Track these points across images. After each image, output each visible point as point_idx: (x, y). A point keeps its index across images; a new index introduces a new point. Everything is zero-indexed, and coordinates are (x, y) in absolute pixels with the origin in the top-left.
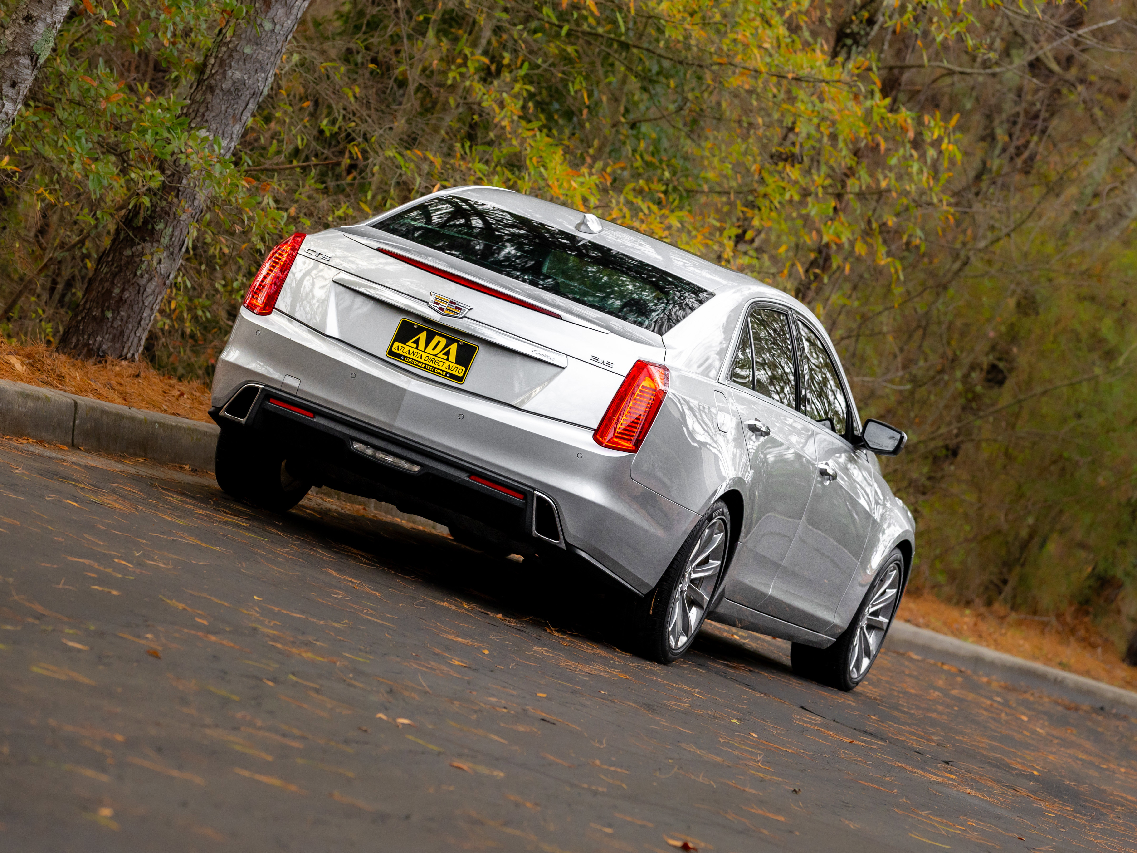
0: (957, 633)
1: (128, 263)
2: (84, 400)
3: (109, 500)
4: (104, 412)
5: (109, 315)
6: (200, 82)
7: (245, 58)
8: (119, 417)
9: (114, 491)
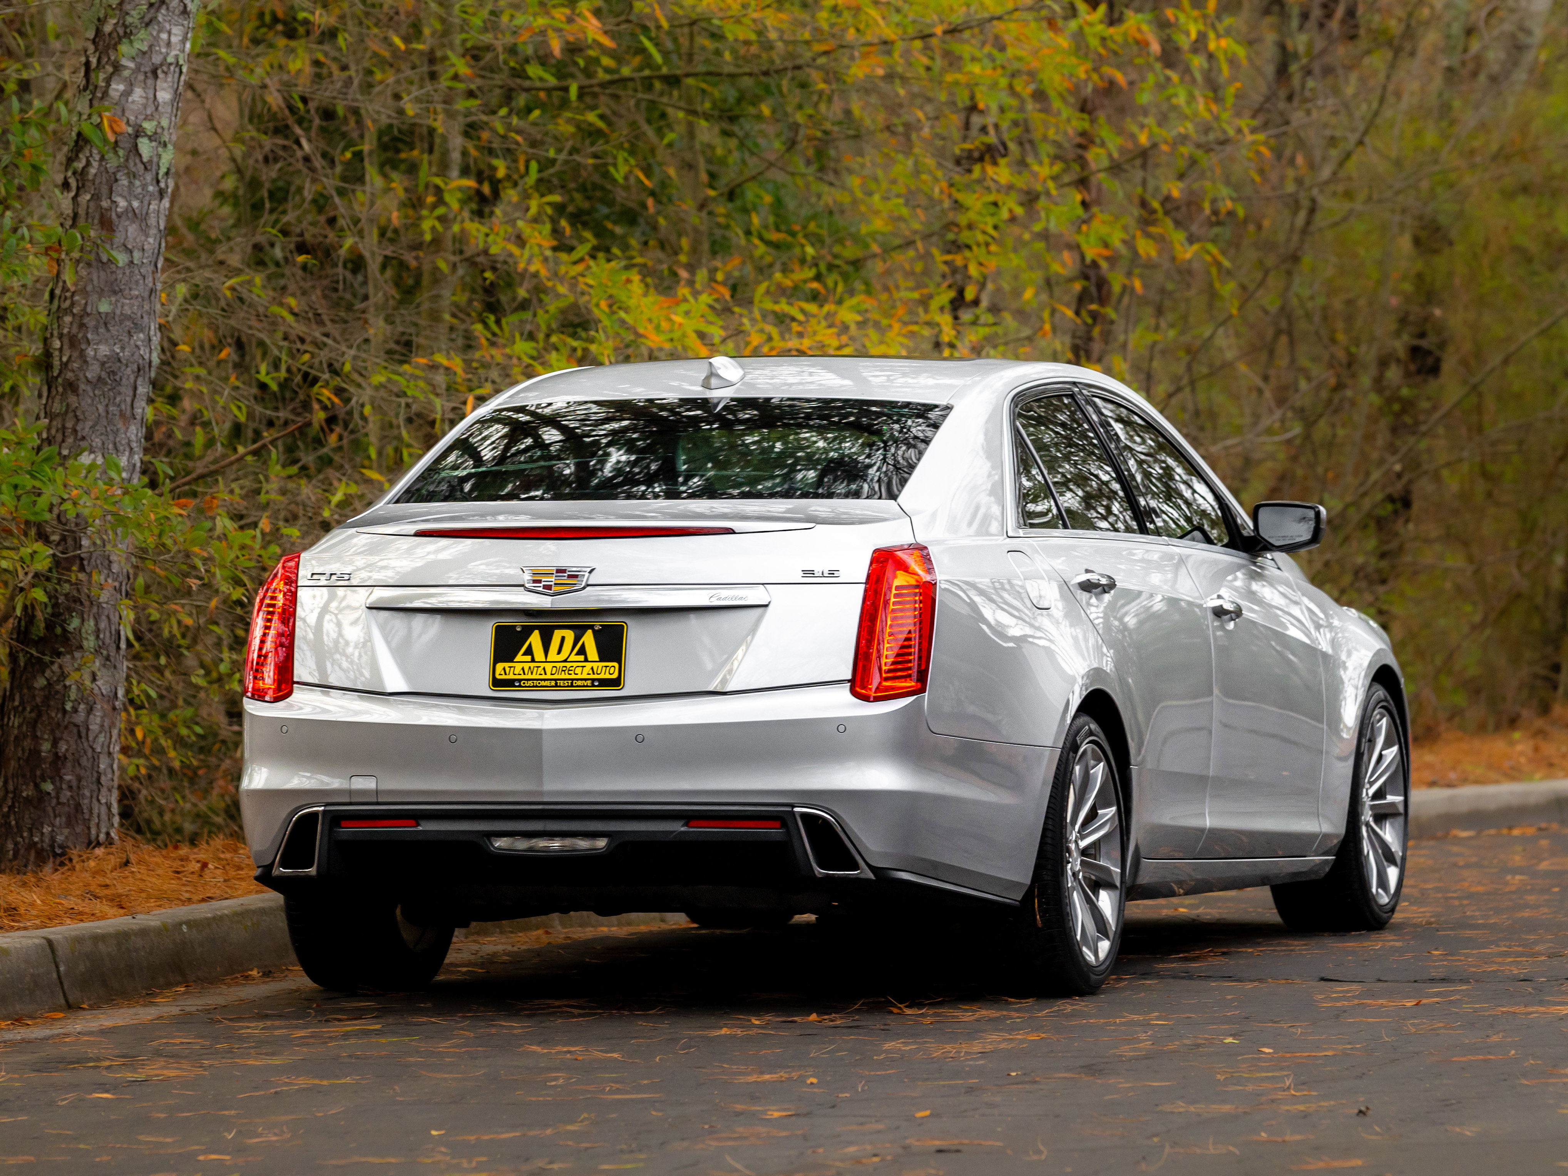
0: (1513, 774)
1: (47, 698)
2: (60, 932)
3: (156, 1070)
4: (97, 938)
5: (48, 787)
6: (50, 383)
7: (106, 321)
8: (123, 936)
9: (158, 1053)
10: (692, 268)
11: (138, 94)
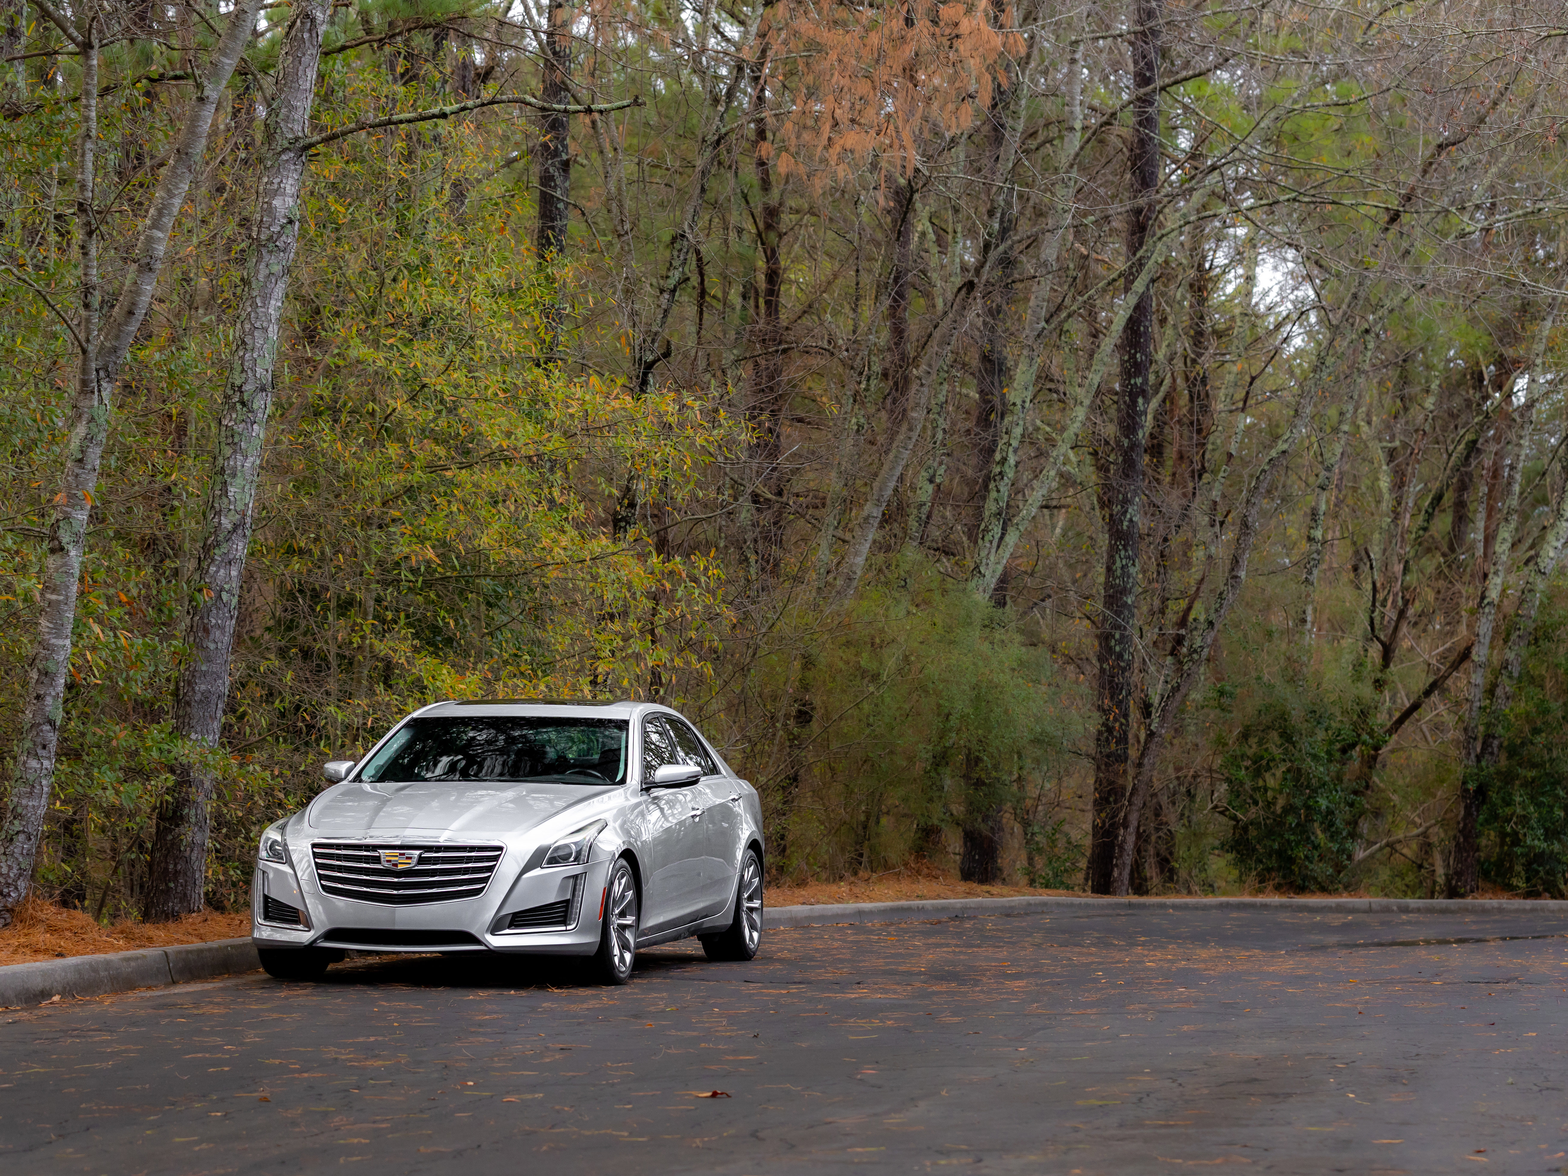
0: (840, 900)
1: (173, 844)
2: (170, 949)
3: (208, 1009)
4: (188, 952)
5: (172, 885)
6: (178, 702)
7: (204, 674)
8: (200, 951)
9: (211, 1003)
10: (475, 663)
11: (222, 571)
